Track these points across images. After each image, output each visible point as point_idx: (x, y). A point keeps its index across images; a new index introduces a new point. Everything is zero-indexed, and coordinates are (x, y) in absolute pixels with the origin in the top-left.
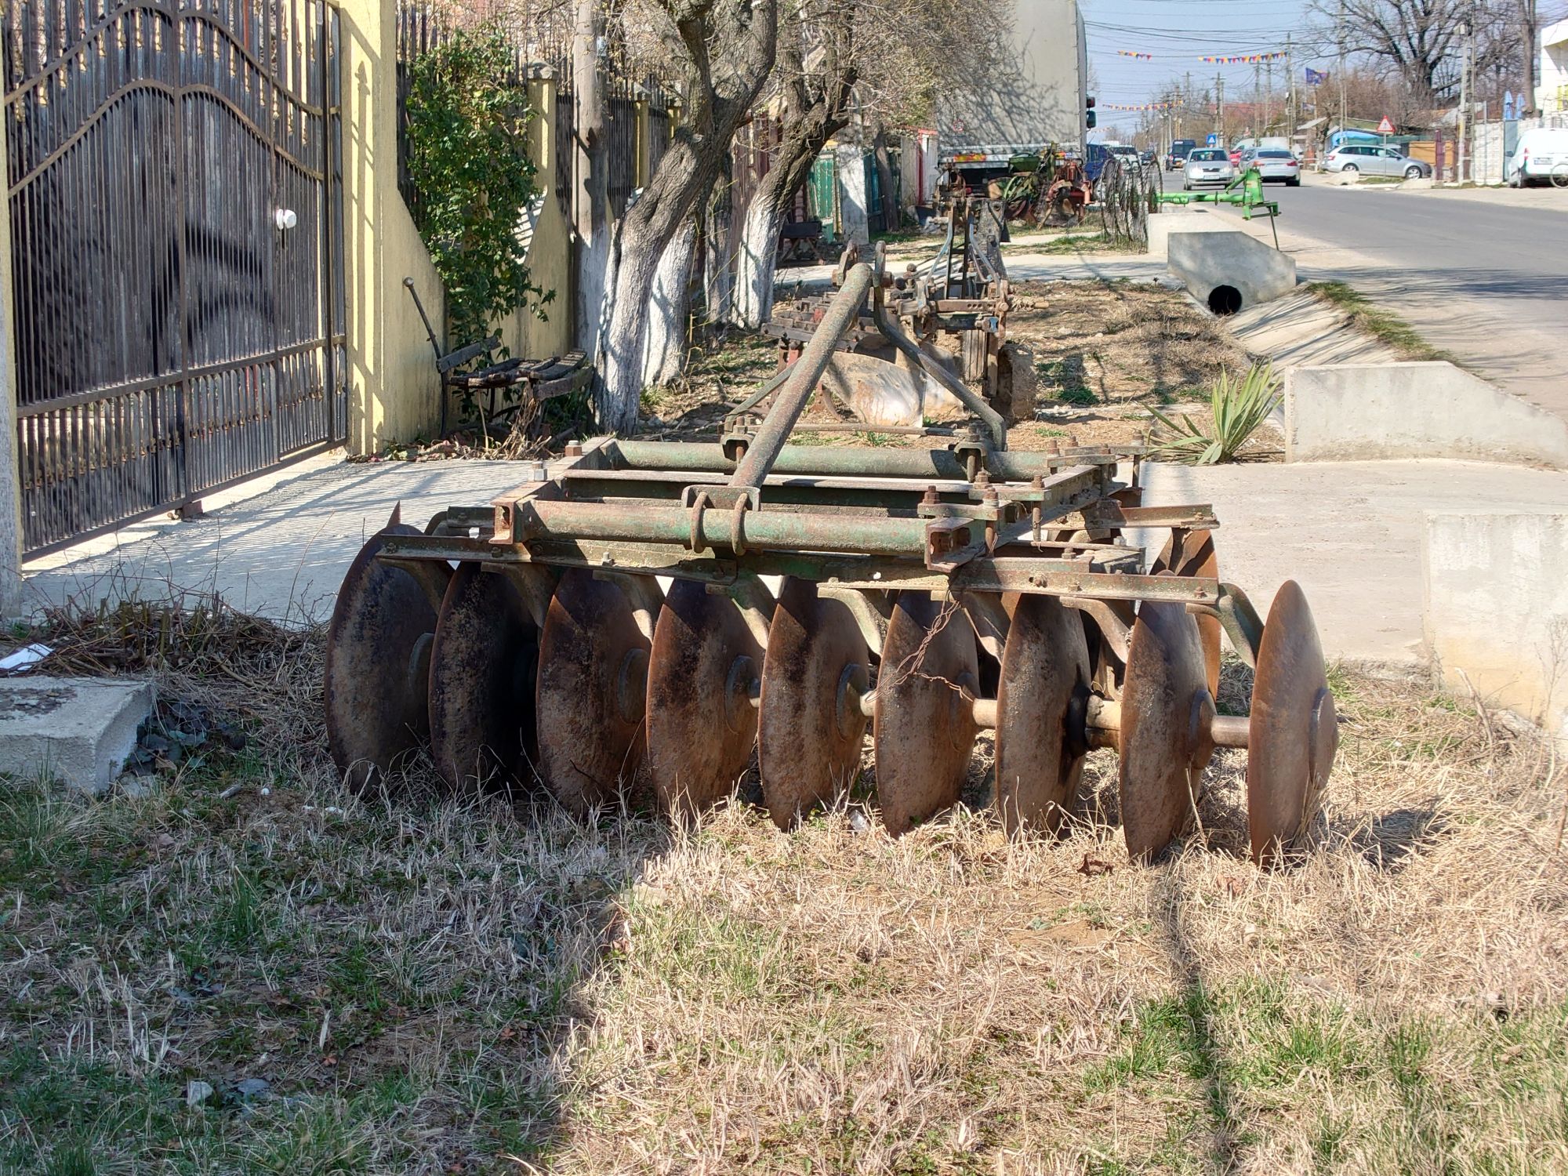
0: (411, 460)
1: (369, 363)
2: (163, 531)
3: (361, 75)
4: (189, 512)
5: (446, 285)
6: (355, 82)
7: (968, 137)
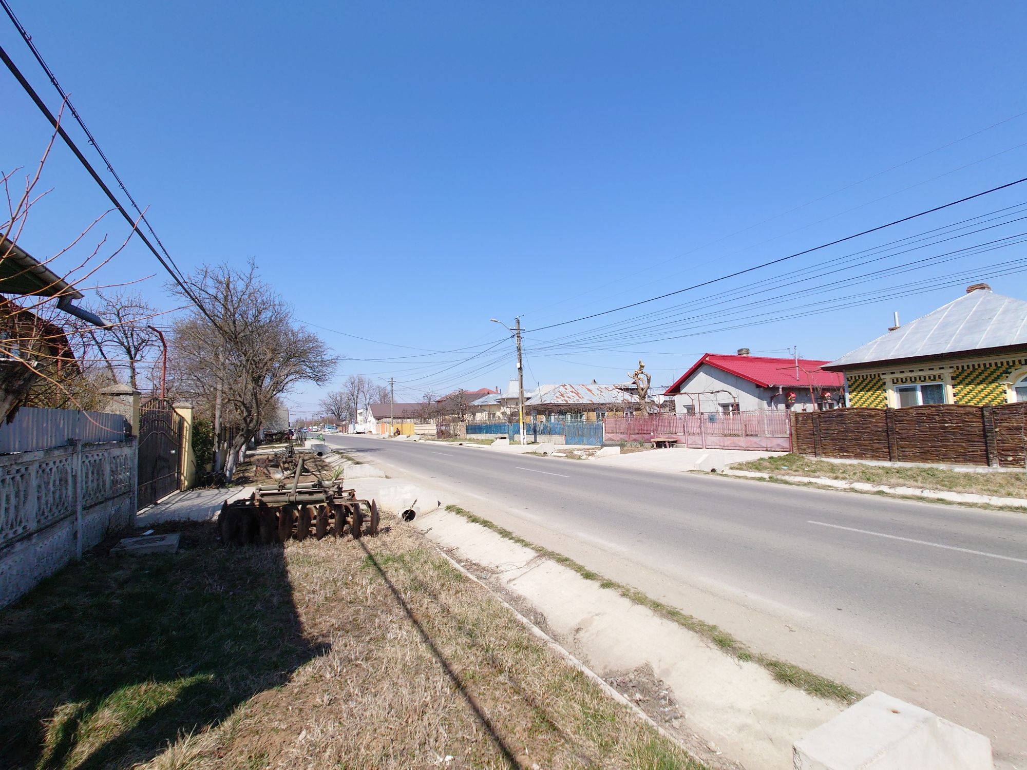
0: (193, 491)
1: (185, 475)
2: (152, 508)
3: (186, 428)
4: (156, 504)
5: (197, 461)
6: (185, 429)
7: (269, 429)
